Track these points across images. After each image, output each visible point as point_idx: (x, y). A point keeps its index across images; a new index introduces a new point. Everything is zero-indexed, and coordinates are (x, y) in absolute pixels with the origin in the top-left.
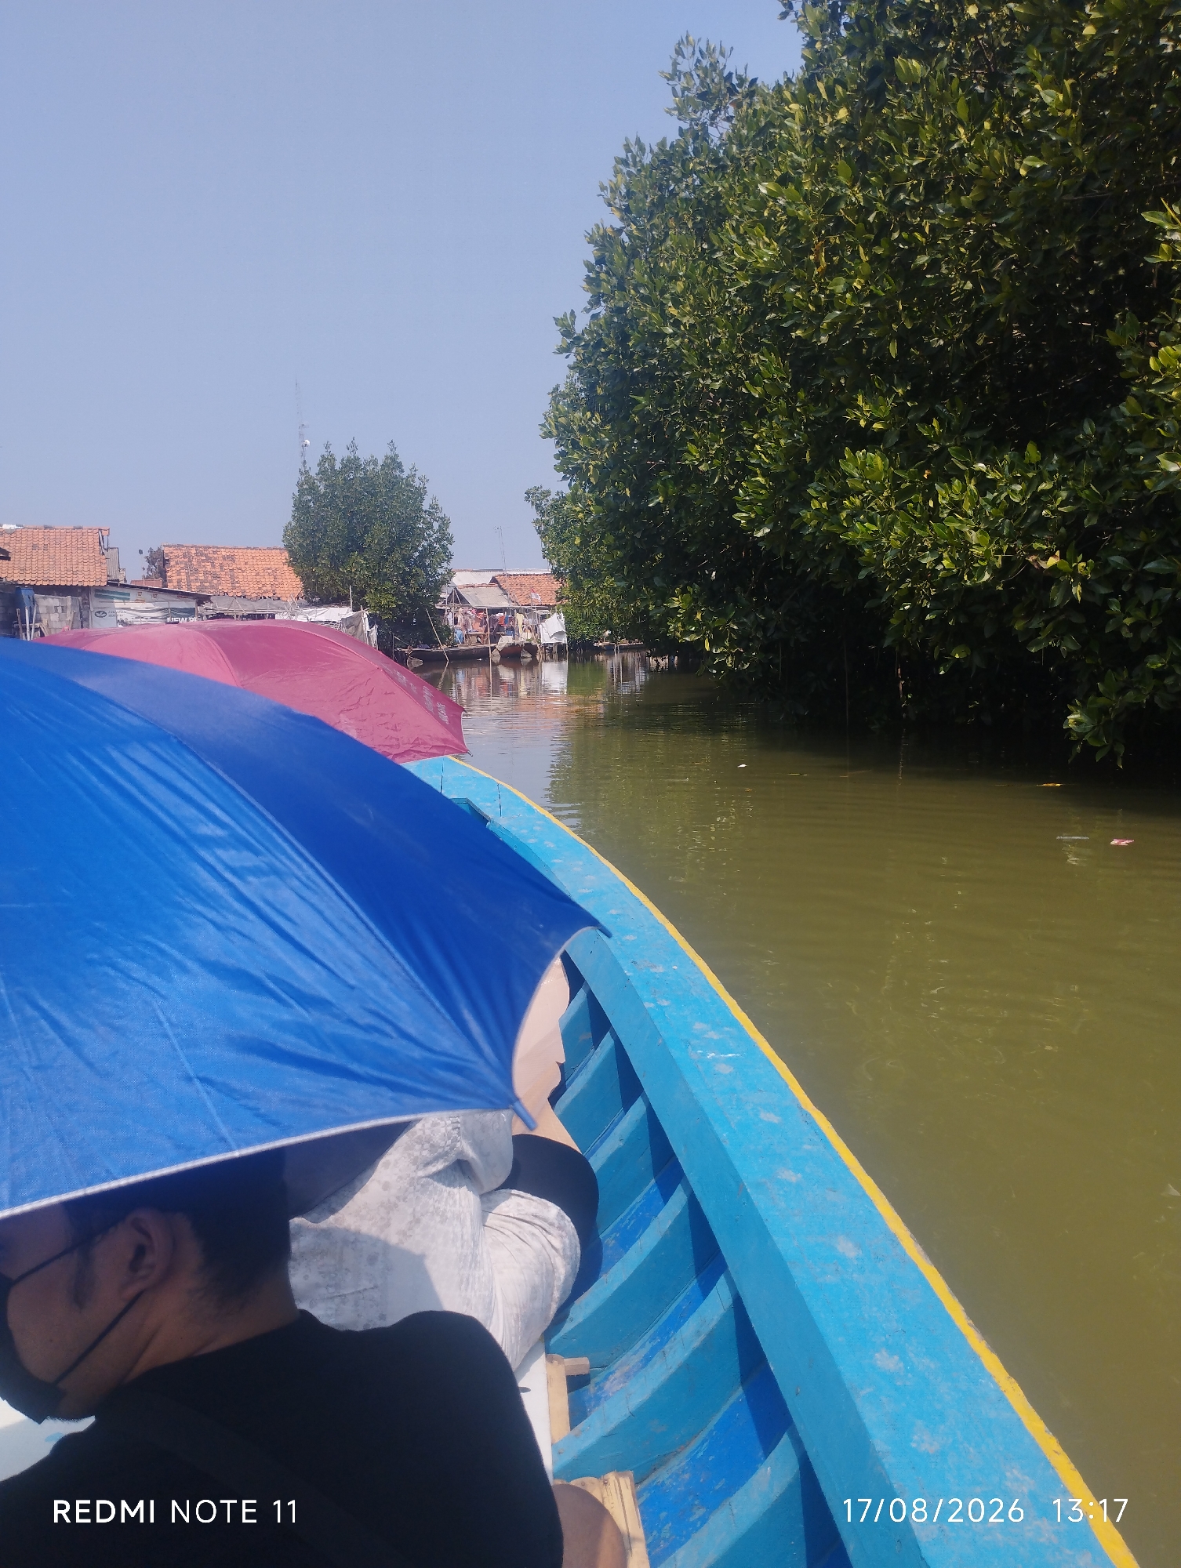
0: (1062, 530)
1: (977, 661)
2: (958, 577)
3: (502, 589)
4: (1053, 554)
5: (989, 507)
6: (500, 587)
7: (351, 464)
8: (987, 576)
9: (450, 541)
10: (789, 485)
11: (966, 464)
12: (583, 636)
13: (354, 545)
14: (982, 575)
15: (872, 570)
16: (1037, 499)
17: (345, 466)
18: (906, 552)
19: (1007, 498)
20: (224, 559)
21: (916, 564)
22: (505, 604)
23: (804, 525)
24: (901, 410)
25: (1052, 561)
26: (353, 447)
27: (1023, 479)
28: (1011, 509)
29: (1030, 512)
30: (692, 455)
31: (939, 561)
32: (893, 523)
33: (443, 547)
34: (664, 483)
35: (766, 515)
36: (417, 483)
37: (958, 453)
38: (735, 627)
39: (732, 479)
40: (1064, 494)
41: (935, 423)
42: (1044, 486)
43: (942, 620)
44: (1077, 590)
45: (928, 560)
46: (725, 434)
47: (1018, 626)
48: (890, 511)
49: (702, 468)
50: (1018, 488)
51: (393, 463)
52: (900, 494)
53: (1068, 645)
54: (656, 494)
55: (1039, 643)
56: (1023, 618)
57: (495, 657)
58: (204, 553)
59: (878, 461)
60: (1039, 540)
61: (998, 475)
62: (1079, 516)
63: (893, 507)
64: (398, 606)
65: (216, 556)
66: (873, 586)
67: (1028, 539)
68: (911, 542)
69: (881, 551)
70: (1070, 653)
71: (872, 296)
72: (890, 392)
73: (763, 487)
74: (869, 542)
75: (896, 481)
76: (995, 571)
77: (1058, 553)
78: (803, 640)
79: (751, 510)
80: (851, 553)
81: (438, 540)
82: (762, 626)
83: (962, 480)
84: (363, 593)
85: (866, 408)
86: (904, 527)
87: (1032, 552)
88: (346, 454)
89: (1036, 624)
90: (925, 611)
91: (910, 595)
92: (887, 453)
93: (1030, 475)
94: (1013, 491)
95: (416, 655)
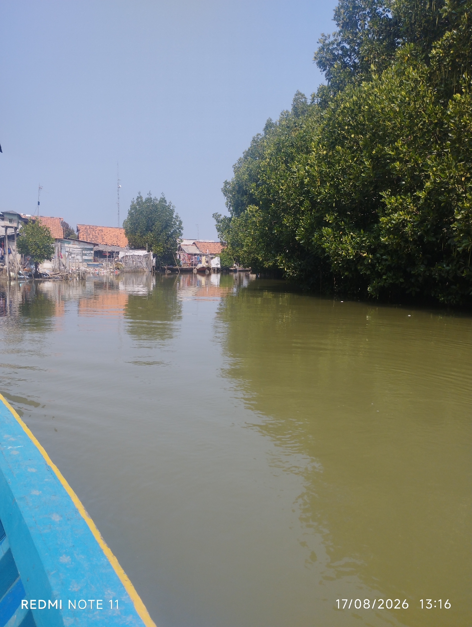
0: (367, 248)
1: (351, 275)
2: (346, 256)
3: (197, 247)
4: (365, 253)
5: (353, 242)
6: (196, 246)
7: (149, 200)
8: (352, 257)
9: (182, 229)
10: (310, 231)
11: (349, 232)
12: (226, 266)
13: (149, 229)
14: (351, 257)
15: (328, 254)
16: (362, 242)
17: (146, 201)
18: (335, 250)
19: (357, 241)
20: (99, 231)
21: (337, 253)
22: (198, 252)
23: (312, 241)
24: (336, 218)
25: (365, 255)
26: (150, 194)
27: (359, 237)
28: (357, 243)
29: (361, 244)
30: (285, 221)
31: (343, 252)
32: (333, 244)
33: (180, 231)
34: (277, 227)
35: (303, 238)
36: (171, 208)
37: (347, 229)
38: (293, 265)
39: (294, 227)
40: (368, 241)
41: (343, 222)
42: (364, 239)
43: (343, 266)
44: (370, 261)
45: (340, 252)
46: (293, 217)
47: (359, 268)
48: (332, 241)
49: (287, 224)
50: (359, 239)
51: (163, 200)
52: (335, 237)
53: (368, 272)
54: (275, 230)
55: (362, 272)
56: (360, 266)
57: (195, 271)
58: (93, 228)
59: (330, 230)
60: (363, 250)
61: (355, 236)
62: (371, 245)
63: (333, 240)
64: (164, 251)
65: (96, 229)
66: (328, 257)
67: (361, 250)
68: (337, 248)
69: (330, 249)
70: (368, 274)
71: (329, 193)
72: (333, 214)
73: (303, 231)
74: (327, 248)
75: (334, 234)
76: (353, 256)
77: (366, 253)
78: (310, 269)
79: (300, 236)
80: (324, 249)
81: (178, 229)
82: (300, 265)
83: (348, 235)
84: (151, 246)
85: (328, 217)
86: (335, 245)
87: (361, 252)
88: (147, 196)
89: (362, 268)
90: (340, 264)
91: (336, 260)
92: (332, 228)
93: (361, 236)
94: (358, 239)
95: (169, 269)
